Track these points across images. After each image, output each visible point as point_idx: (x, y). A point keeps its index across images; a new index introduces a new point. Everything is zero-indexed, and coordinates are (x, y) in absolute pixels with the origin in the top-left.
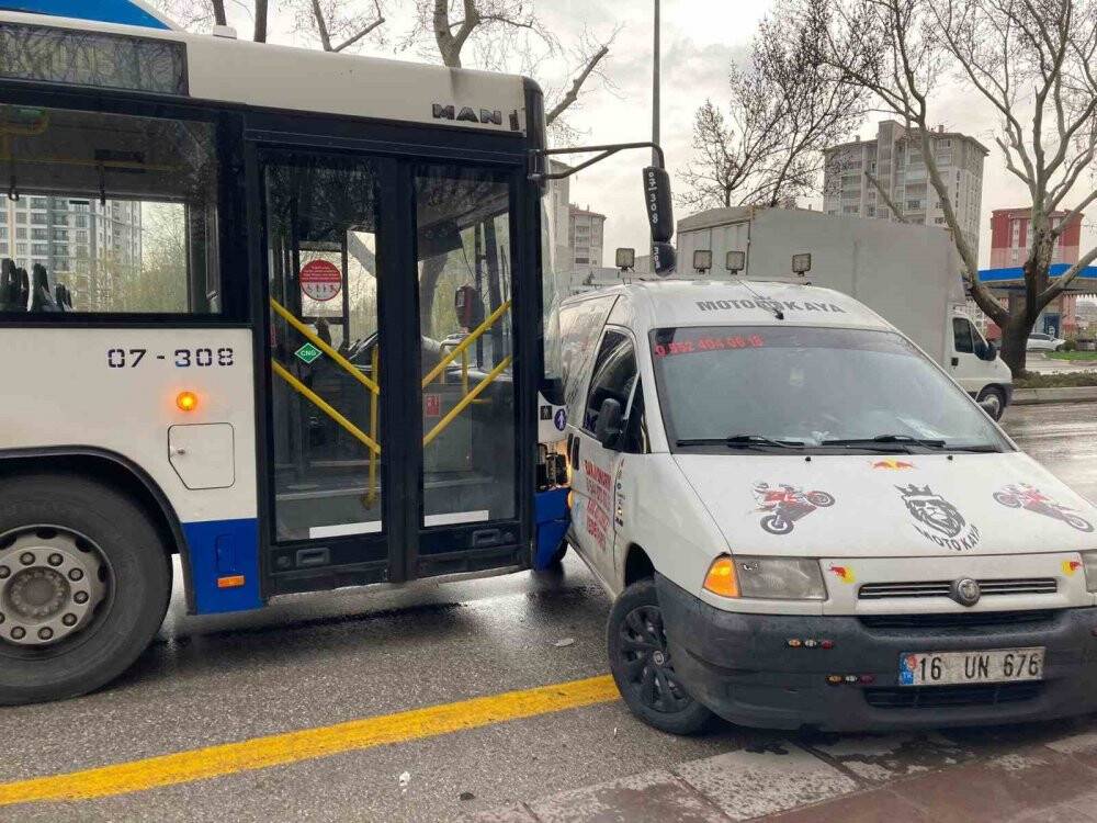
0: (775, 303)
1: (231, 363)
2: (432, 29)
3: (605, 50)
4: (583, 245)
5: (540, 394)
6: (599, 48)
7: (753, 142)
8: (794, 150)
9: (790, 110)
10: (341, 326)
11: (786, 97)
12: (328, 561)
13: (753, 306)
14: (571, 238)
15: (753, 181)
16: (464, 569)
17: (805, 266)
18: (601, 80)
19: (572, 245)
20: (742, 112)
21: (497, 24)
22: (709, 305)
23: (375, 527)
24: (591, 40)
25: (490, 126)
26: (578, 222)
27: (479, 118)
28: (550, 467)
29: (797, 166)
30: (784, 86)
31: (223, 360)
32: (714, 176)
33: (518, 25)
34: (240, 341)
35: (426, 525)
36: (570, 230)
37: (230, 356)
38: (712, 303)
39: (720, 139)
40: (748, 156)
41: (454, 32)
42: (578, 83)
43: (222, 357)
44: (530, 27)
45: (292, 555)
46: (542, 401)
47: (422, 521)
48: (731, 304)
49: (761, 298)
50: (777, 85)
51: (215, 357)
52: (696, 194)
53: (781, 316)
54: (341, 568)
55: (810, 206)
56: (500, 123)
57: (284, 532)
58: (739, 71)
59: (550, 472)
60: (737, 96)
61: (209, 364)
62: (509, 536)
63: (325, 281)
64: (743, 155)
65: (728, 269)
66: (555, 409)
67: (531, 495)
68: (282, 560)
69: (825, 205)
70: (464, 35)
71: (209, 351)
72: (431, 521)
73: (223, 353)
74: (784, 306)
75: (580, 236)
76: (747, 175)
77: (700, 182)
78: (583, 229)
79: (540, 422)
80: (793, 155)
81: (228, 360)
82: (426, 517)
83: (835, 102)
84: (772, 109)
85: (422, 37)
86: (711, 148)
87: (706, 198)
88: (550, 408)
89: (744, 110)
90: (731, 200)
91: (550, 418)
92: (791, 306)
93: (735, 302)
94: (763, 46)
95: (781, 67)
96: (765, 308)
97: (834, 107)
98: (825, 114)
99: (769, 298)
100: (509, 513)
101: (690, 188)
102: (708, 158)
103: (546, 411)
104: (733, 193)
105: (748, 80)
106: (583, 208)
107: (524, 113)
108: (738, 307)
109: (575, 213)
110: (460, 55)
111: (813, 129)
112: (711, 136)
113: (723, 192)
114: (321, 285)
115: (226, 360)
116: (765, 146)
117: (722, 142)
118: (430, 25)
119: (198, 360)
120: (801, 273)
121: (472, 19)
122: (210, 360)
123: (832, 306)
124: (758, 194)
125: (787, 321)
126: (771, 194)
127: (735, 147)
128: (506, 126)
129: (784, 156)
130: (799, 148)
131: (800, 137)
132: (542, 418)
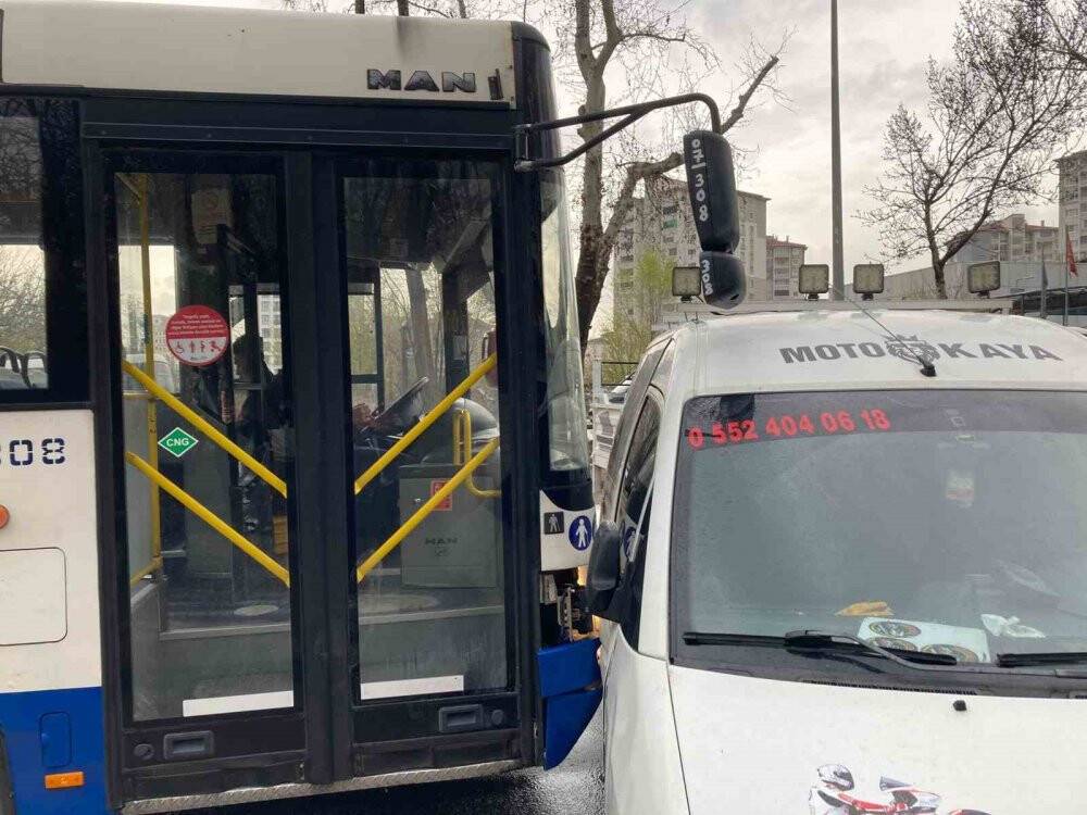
0: (926, 347)
1: (61, 460)
2: (574, 52)
3: (775, 61)
4: (783, 276)
5: (542, 493)
6: (768, 59)
7: (957, 147)
8: (1010, 150)
9: (1003, 106)
10: (374, 386)
11: (999, 90)
12: (212, 750)
13: (881, 354)
14: (770, 271)
15: (959, 191)
16: (429, 763)
17: (991, 281)
18: (771, 92)
19: (770, 277)
20: (943, 114)
21: (646, 41)
22: (803, 354)
23: (283, 699)
24: (759, 51)
25: (458, 96)
26: (777, 254)
27: (440, 86)
28: (564, 606)
29: (1015, 168)
30: (994, 75)
31: (49, 456)
32: (910, 191)
33: (669, 40)
34: (76, 427)
35: (363, 697)
36: (768, 262)
37: (59, 451)
38: (807, 350)
39: (917, 147)
40: (951, 163)
41: (596, 54)
42: (744, 99)
43: (47, 451)
44: (683, 40)
45: (156, 741)
46: (546, 505)
47: (357, 691)
48: (841, 350)
49: (900, 338)
50: (987, 78)
51: (38, 452)
52: (886, 211)
53: (929, 371)
54: (233, 761)
55: (1043, 222)
56: (472, 90)
57: (144, 706)
58: (938, 67)
59: (563, 615)
60: (937, 97)
61: (29, 461)
62: (498, 715)
63: (200, 336)
64: (945, 161)
65: (856, 292)
66: (570, 516)
67: (532, 651)
68: (141, 749)
69: (1061, 220)
70: (606, 56)
71: (28, 443)
72: (371, 691)
73: (49, 446)
74: (940, 350)
75: (780, 267)
76: (951, 185)
77: (892, 197)
78: (781, 260)
79: (543, 536)
80: (1009, 156)
81: (58, 456)
82: (363, 686)
83: (1063, 87)
84: (982, 107)
85: (563, 63)
86: (905, 158)
87: (898, 216)
88: (560, 516)
89: (945, 110)
90: (933, 216)
91: (561, 531)
92: (953, 351)
93: (848, 348)
94: (967, 35)
95: (992, 56)
96: (903, 355)
97: (1062, 95)
98: (1050, 104)
99: (914, 338)
100: (497, 678)
101: (880, 204)
102: (902, 170)
103: (553, 520)
104: (933, 207)
105: (949, 75)
106: (782, 239)
107: (512, 74)
108: (853, 355)
109: (772, 244)
110: (604, 77)
111: (1034, 123)
112: (904, 144)
113: (921, 207)
114: (197, 341)
115: (52, 456)
116: (973, 150)
117: (919, 151)
118: (572, 48)
119: (12, 457)
120: (984, 293)
121: (615, 37)
122: (31, 456)
123: (1035, 350)
124: (965, 206)
125: (943, 379)
126: (982, 205)
127: (934, 154)
128: (483, 94)
129: (997, 158)
130: (1017, 148)
131: (1018, 135)
132: (547, 532)
